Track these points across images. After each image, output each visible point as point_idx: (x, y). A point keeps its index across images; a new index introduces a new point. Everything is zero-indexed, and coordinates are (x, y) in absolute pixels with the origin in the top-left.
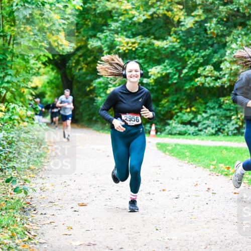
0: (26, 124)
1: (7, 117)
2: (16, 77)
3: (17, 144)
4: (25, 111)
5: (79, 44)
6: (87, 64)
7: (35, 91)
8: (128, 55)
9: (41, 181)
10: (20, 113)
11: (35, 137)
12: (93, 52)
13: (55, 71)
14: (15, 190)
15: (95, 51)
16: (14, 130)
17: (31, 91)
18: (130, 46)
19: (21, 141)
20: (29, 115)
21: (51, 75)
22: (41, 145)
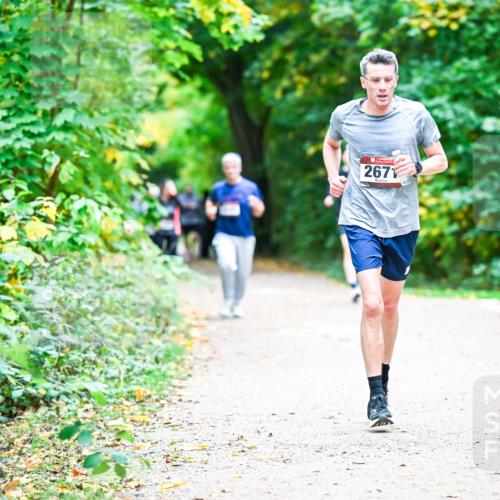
0: (120, 258)
1: (63, 238)
2: (91, 115)
3: (93, 323)
4: (118, 219)
5: (284, 13)
6: (307, 74)
7: (149, 158)
8: (436, 45)
9: (166, 434)
10: (103, 227)
11: (148, 299)
12: (328, 35)
13: (210, 97)
14: (87, 462)
15: (334, 33)
16: (86, 277)
17: (137, 157)
18: (443, 18)
19: (107, 312)
20: (131, 234)
21: (196, 109)
22: (167, 324)
